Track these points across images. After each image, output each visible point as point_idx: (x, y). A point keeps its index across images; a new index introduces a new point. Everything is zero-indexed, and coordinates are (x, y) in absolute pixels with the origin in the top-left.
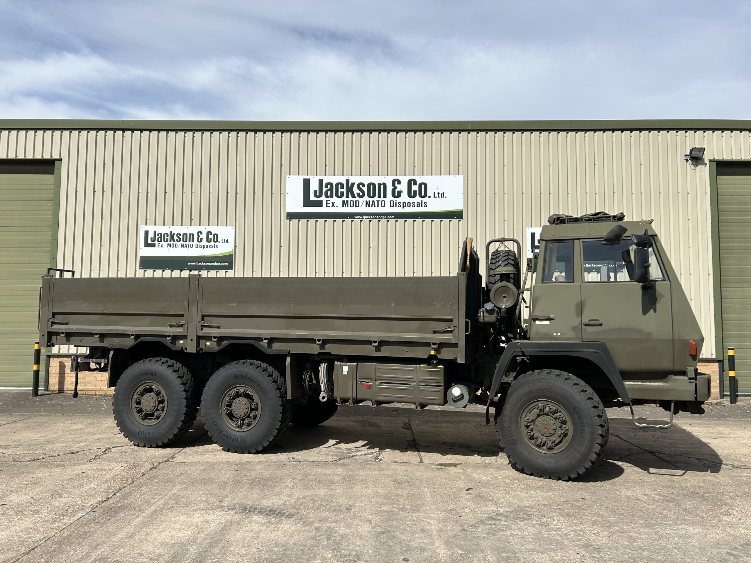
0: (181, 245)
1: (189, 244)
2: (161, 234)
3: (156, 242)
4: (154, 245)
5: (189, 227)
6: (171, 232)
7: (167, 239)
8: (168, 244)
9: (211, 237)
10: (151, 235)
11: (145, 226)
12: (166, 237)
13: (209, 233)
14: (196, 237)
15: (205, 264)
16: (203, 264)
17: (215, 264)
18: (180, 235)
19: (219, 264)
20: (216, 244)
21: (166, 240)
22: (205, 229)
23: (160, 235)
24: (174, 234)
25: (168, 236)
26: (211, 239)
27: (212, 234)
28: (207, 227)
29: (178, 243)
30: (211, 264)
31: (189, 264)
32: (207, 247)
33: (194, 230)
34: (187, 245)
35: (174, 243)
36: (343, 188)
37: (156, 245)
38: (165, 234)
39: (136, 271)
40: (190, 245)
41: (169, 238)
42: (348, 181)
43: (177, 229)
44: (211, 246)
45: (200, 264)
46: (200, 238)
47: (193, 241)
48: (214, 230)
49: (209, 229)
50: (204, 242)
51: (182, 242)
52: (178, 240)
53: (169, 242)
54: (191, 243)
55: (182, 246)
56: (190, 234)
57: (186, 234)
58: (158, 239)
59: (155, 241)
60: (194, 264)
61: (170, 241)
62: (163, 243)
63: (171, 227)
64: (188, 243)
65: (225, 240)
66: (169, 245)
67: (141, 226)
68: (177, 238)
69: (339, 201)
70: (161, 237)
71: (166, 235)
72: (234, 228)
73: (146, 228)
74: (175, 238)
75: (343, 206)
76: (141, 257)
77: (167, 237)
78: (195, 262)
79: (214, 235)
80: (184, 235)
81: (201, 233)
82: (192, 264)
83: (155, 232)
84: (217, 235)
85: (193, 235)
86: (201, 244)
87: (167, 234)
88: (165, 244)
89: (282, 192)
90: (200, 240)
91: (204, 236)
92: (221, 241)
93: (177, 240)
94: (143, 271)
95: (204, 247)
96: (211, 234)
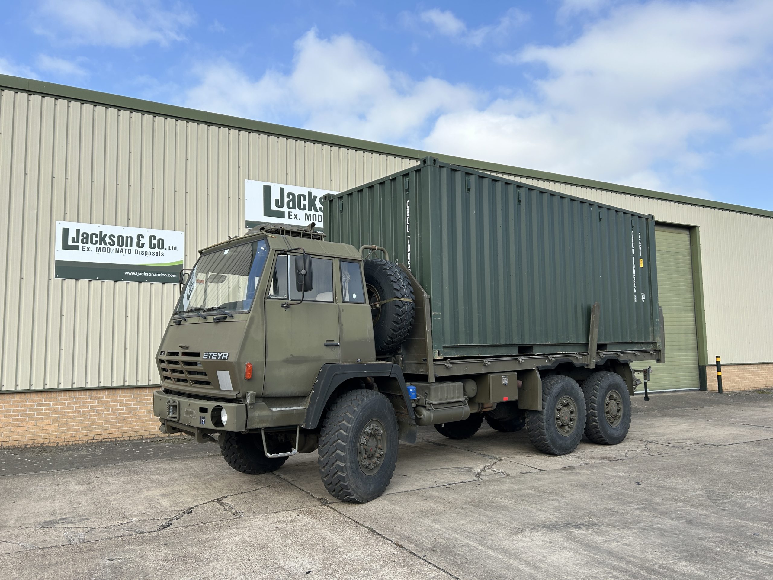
0: (115, 249)
1: (126, 249)
2: (87, 234)
3: (80, 244)
4: (77, 248)
5: (126, 228)
6: (101, 233)
7: (96, 241)
8: (97, 247)
9: (155, 242)
10: (72, 234)
11: (62, 222)
12: (94, 239)
13: (152, 237)
14: (135, 241)
15: (147, 274)
16: (145, 274)
17: (161, 275)
18: (114, 237)
19: (165, 275)
20: (162, 251)
21: (94, 242)
22: (147, 233)
23: (85, 235)
24: (105, 235)
25: (96, 237)
26: (155, 245)
27: (157, 239)
28: (150, 230)
29: (112, 247)
30: (155, 275)
31: (126, 273)
32: (150, 253)
33: (132, 232)
34: (124, 250)
35: (106, 247)
36: (306, 201)
37: (81, 248)
38: (92, 235)
39: (49, 280)
40: (127, 251)
41: (98, 239)
42: (310, 193)
43: (108, 230)
44: (155, 254)
45: (140, 274)
46: (140, 242)
47: (131, 246)
48: (159, 234)
49: (153, 232)
50: (146, 248)
51: (116, 246)
52: (112, 243)
53: (98, 245)
54: (129, 248)
55: (117, 251)
56: (127, 237)
57: (123, 237)
58: (83, 240)
59: (78, 242)
60: (134, 274)
61: (101, 244)
62: (89, 245)
63: (101, 226)
64: (124, 247)
65: (172, 247)
66: (98, 249)
67: (58, 222)
68: (110, 241)
69: (301, 214)
70: (87, 238)
71: (94, 236)
72: (183, 233)
73: (66, 225)
74: (107, 240)
75: (306, 220)
76: (57, 262)
77: (96, 239)
78: (135, 272)
79: (159, 240)
80: (119, 237)
81: (143, 237)
82: (130, 274)
83: (78, 231)
84: (163, 240)
85: (131, 238)
86: (142, 249)
87: (96, 235)
88: (93, 247)
89: (241, 197)
90: (140, 245)
91: (146, 240)
92: (168, 248)
93: (110, 243)
94: (60, 280)
95: (146, 254)
96: (155, 239)
